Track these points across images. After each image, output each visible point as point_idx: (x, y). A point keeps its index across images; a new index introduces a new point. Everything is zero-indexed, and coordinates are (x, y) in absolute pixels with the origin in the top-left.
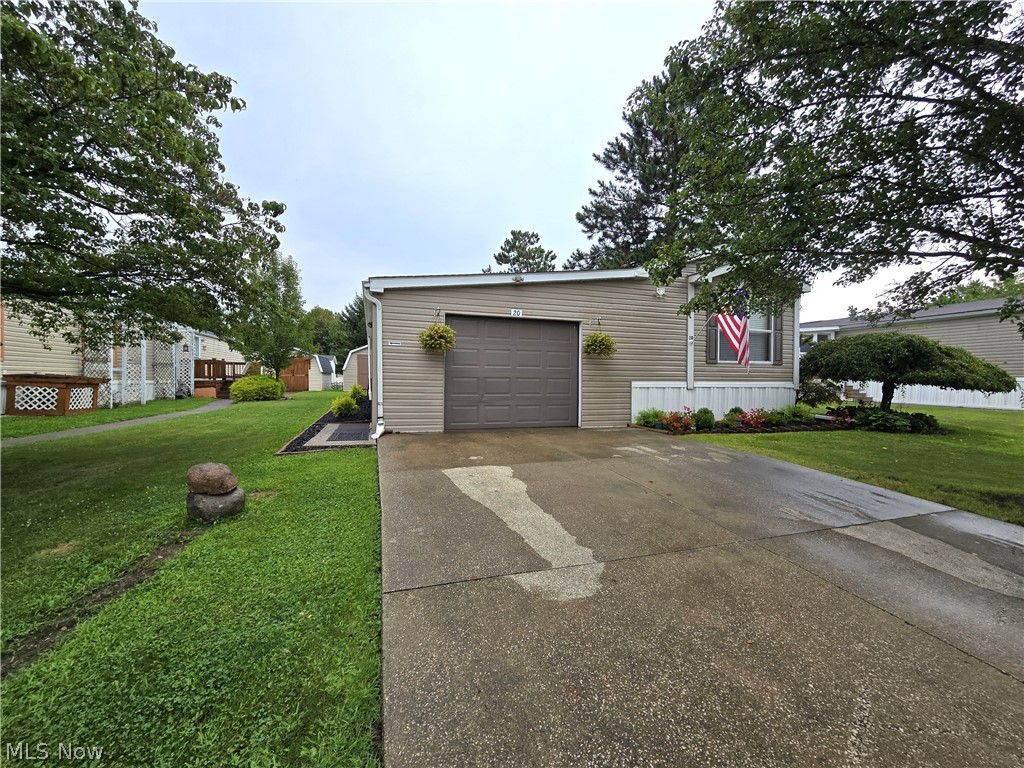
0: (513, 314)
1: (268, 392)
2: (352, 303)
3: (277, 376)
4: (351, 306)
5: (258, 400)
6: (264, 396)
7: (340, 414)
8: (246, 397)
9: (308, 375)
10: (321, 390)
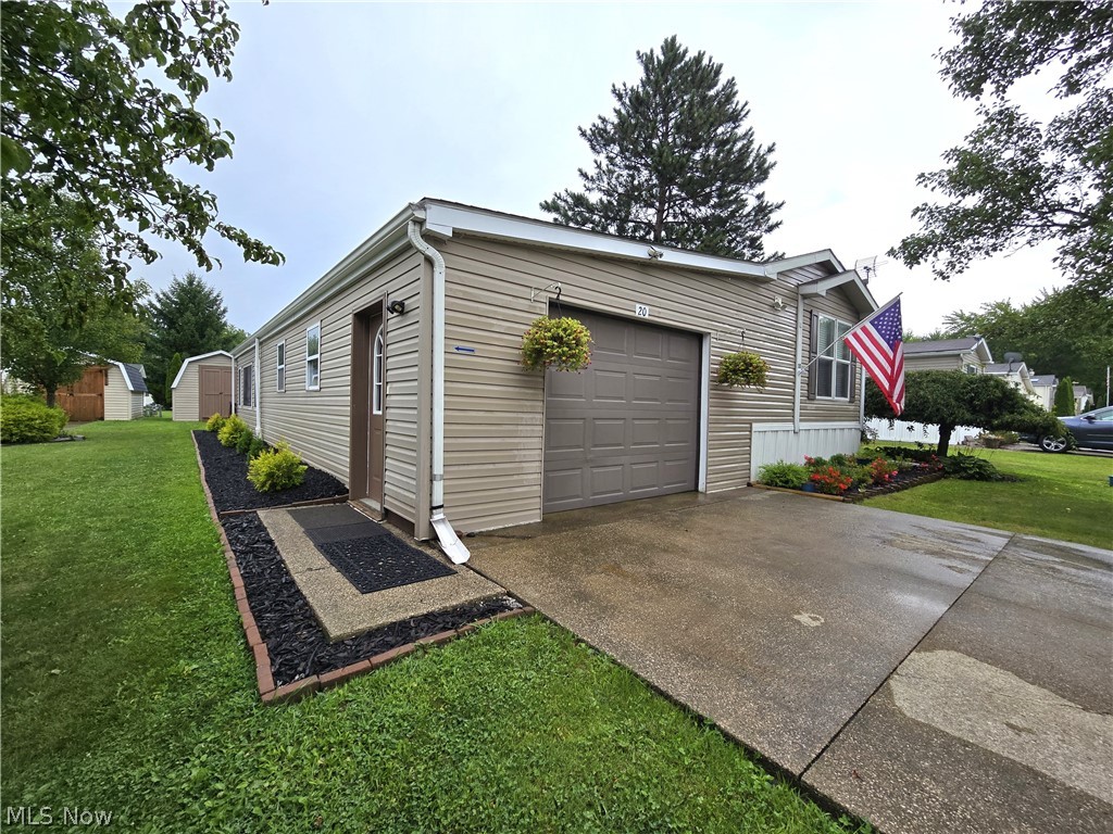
0: (641, 311)
1: (31, 428)
2: (167, 290)
4: (164, 294)
6: (21, 436)
7: (273, 485)
9: (101, 395)
10: (130, 418)
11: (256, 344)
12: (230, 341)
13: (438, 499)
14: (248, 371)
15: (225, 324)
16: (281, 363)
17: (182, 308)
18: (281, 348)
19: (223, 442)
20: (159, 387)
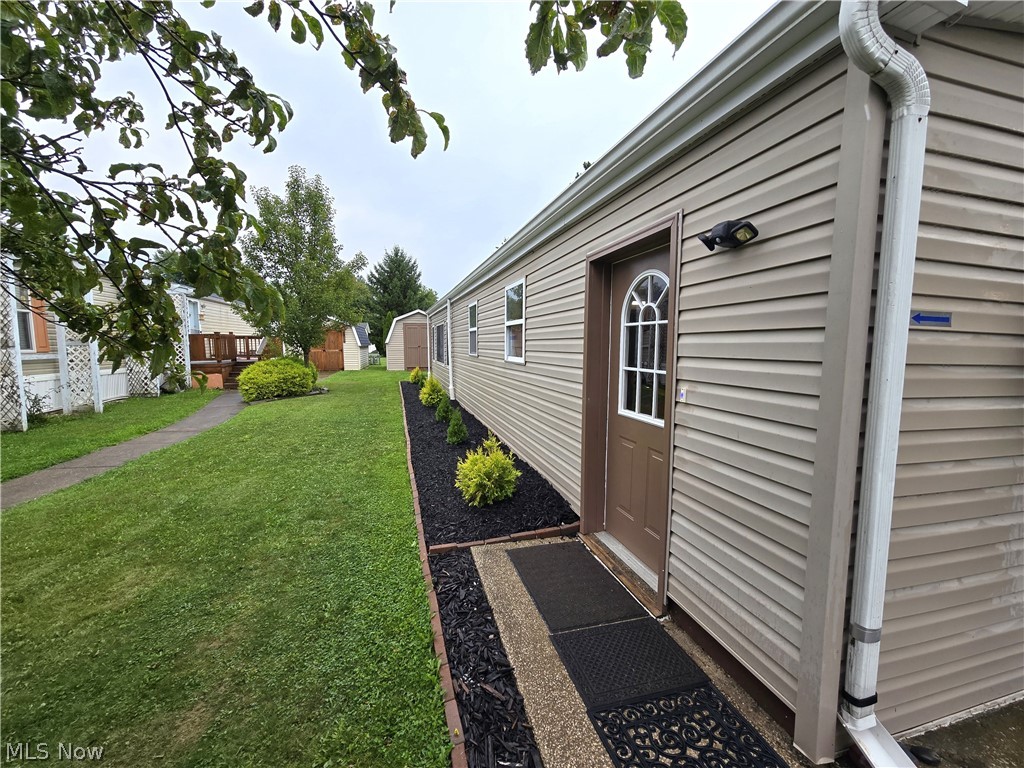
1: (294, 384)
2: (381, 262)
3: (306, 358)
4: (380, 266)
5: (279, 396)
6: (288, 391)
8: (262, 395)
9: (342, 350)
10: (359, 369)
11: (448, 304)
12: (425, 301)
13: (865, 682)
14: (440, 329)
15: (420, 286)
16: (473, 325)
17: (391, 275)
18: (473, 309)
19: (423, 402)
20: (378, 338)
